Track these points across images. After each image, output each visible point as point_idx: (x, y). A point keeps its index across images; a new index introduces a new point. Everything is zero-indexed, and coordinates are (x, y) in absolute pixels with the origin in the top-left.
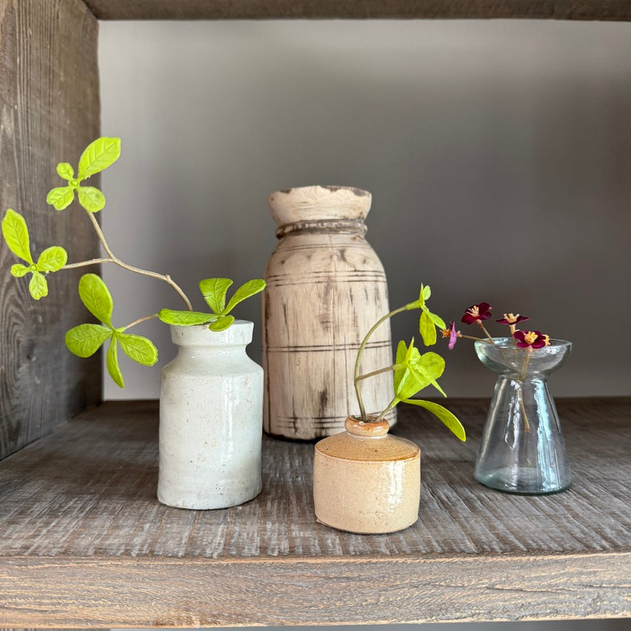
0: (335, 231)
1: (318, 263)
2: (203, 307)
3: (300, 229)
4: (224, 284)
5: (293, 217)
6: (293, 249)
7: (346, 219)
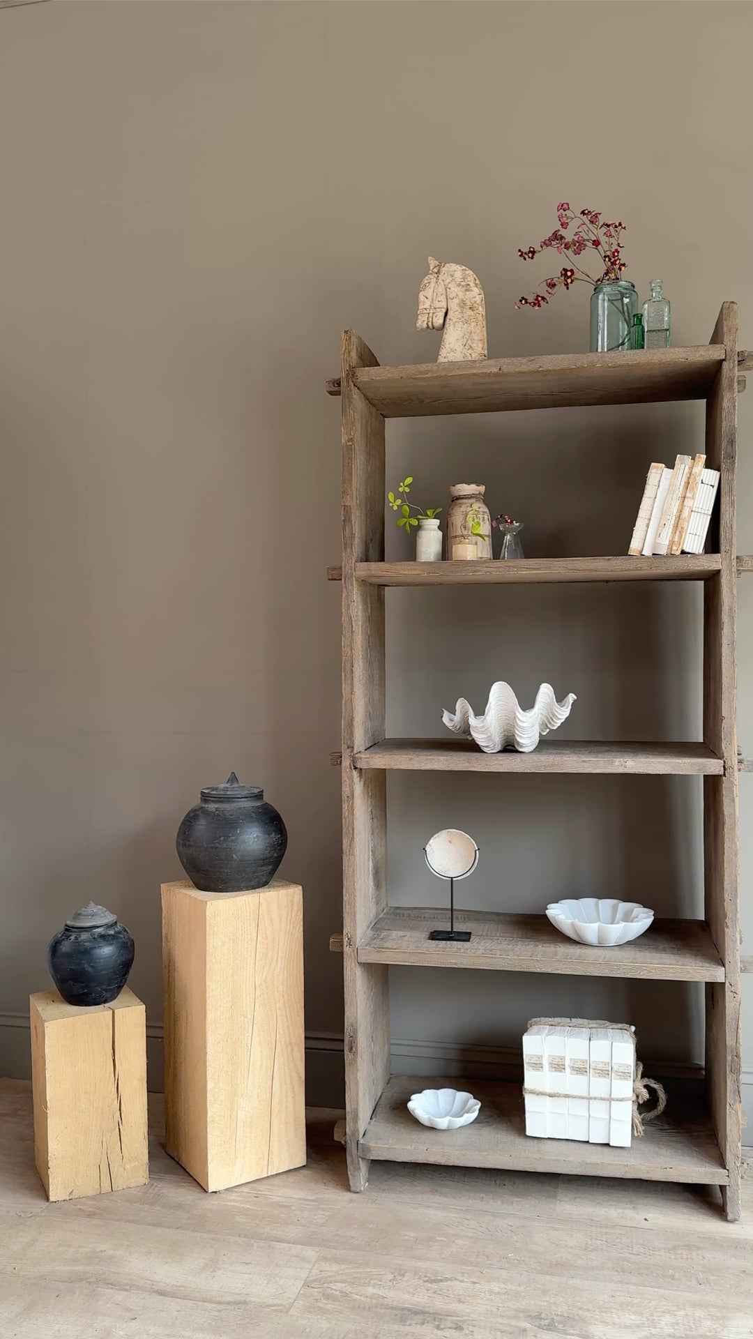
0: (470, 498)
1: (463, 509)
2: (427, 515)
3: (459, 498)
4: (432, 510)
5: (456, 494)
6: (456, 505)
7: (474, 494)
